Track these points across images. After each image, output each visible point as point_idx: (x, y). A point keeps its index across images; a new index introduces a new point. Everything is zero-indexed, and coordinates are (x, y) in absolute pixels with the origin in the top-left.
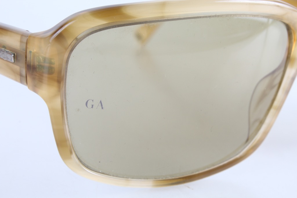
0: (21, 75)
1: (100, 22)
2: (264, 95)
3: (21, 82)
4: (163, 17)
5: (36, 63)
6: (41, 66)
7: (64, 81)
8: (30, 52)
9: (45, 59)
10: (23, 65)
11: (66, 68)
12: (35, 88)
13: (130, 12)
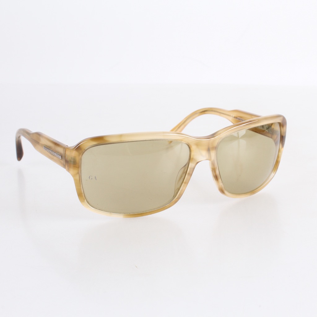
0: (64, 165)
1: (94, 143)
2: (181, 177)
3: (64, 168)
4: (121, 141)
5: (69, 160)
6: (71, 161)
7: (80, 167)
8: (67, 155)
9: (71, 158)
10: (64, 160)
11: (81, 162)
12: (68, 170)
13: (107, 139)
